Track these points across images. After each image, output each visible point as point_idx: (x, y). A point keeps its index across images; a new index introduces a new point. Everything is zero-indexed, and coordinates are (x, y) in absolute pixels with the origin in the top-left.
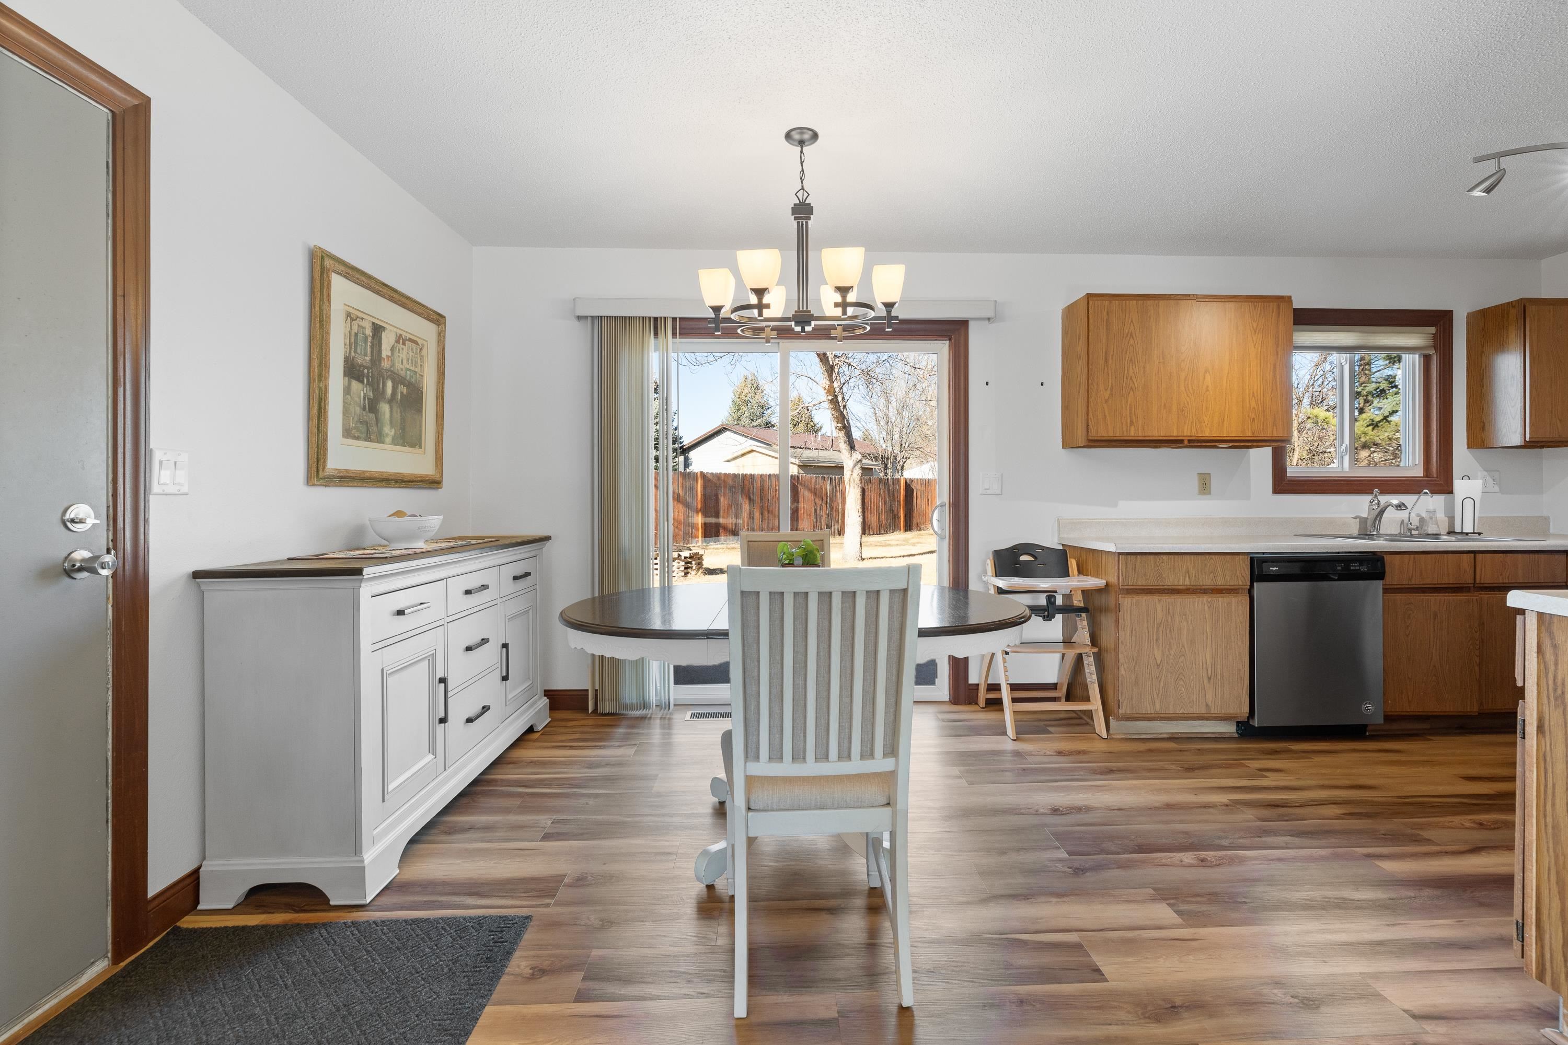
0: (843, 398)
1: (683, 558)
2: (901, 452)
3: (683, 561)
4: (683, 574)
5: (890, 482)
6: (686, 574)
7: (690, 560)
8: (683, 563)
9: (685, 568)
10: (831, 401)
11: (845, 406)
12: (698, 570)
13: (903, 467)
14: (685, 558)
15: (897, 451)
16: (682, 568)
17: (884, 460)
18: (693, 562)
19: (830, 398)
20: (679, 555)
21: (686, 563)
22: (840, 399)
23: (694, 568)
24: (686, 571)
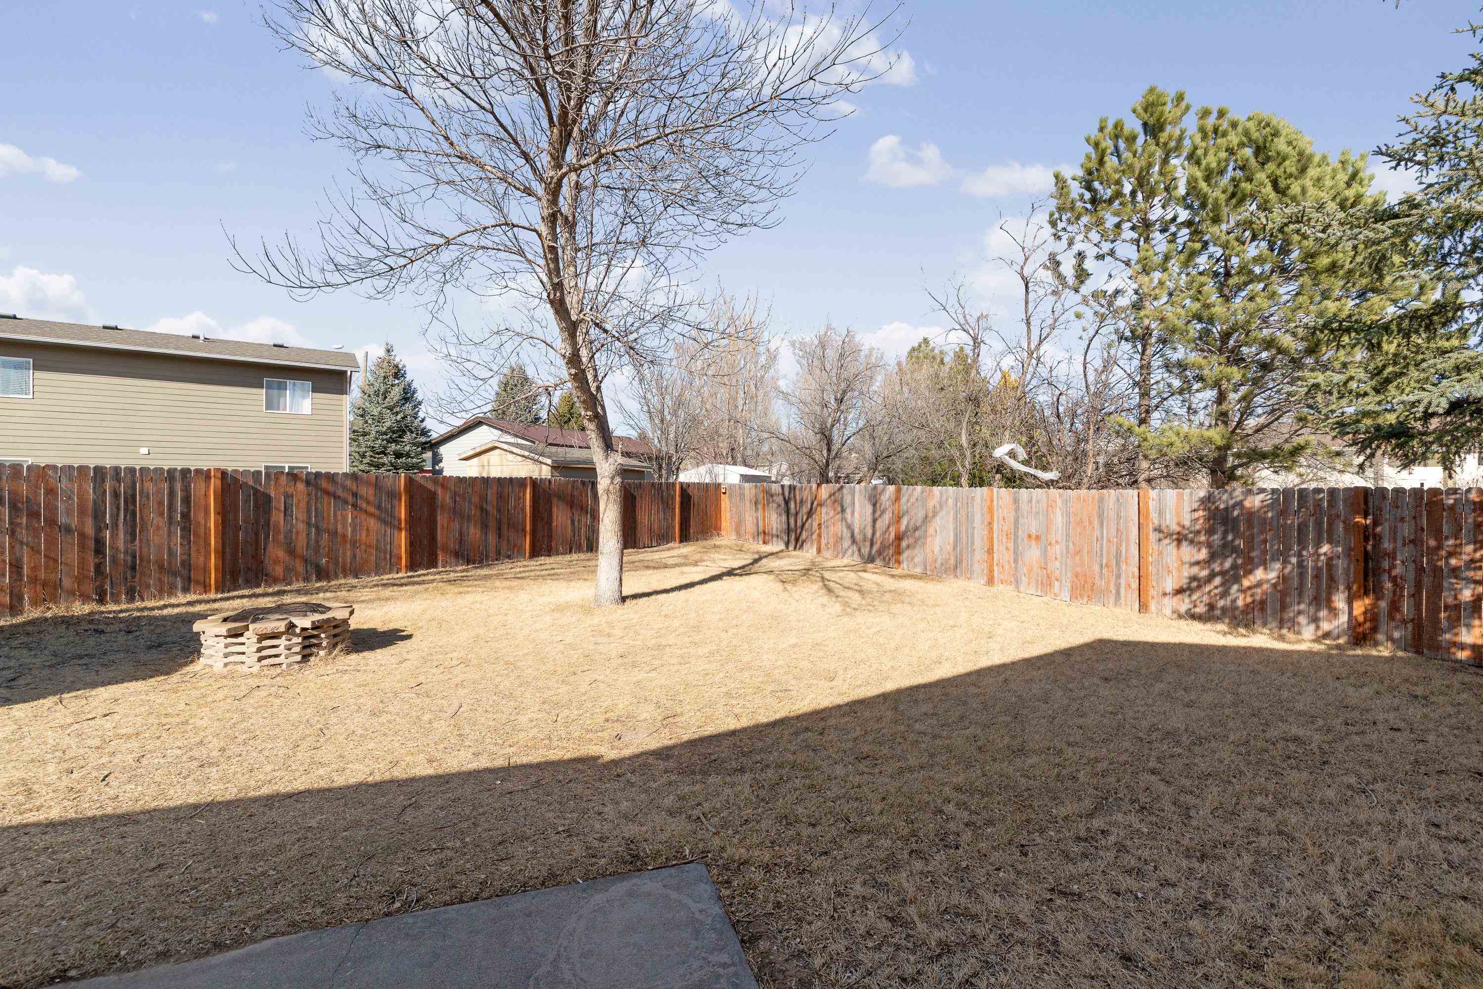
0: (596, 376)
1: (298, 631)
2: (677, 452)
3: (298, 635)
4: (298, 658)
5: (664, 487)
6: (305, 658)
7: (315, 632)
8: (300, 640)
9: (304, 647)
10: (575, 377)
11: (598, 388)
12: (335, 646)
13: (678, 469)
14: (303, 629)
15: (672, 451)
16: (297, 649)
17: (658, 459)
18: (323, 636)
19: (573, 371)
20: (291, 626)
21: (305, 638)
22: (590, 377)
23: (324, 644)
24: (307, 651)
